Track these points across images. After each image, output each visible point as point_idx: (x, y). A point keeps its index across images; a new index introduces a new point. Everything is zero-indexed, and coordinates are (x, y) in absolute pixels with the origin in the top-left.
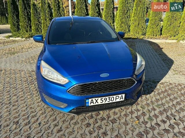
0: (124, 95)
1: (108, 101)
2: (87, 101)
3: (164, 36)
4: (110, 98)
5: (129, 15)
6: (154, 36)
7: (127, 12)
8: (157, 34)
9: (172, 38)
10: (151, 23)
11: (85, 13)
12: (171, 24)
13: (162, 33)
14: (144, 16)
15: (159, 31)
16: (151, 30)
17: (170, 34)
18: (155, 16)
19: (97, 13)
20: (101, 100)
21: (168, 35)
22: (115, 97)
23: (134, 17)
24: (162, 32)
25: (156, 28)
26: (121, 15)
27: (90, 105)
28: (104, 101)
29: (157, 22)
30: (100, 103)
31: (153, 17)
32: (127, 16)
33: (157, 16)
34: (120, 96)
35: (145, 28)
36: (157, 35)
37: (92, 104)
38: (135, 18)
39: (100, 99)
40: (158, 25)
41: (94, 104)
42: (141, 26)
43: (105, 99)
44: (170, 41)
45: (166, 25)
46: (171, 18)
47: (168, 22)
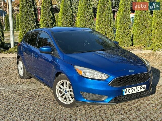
0: (145, 86)
1: (136, 91)
2: (123, 91)
3: (137, 46)
4: (137, 88)
5: (93, 23)
6: (125, 46)
7: (90, 19)
8: (128, 44)
9: (146, 48)
10: (120, 32)
11: (34, 19)
12: (142, 32)
13: (134, 43)
14: (111, 23)
15: (130, 41)
16: (121, 39)
17: (143, 43)
18: (123, 23)
19: (51, 20)
20: (132, 90)
21: (141, 45)
22: (140, 87)
23: (98, 24)
24: (134, 41)
25: (126, 37)
26: (82, 22)
27: (125, 94)
28: (134, 91)
29: (127, 31)
30: (131, 93)
31: (121, 25)
32: (91, 24)
33: (125, 23)
34: (143, 86)
35: (114, 37)
36: (129, 46)
37: (126, 94)
38: (100, 26)
39: (131, 88)
40: (128, 33)
41: (128, 94)
42: (109, 35)
43: (134, 89)
44: (146, 52)
45: (136, 33)
46: (142, 25)
47: (138, 30)
